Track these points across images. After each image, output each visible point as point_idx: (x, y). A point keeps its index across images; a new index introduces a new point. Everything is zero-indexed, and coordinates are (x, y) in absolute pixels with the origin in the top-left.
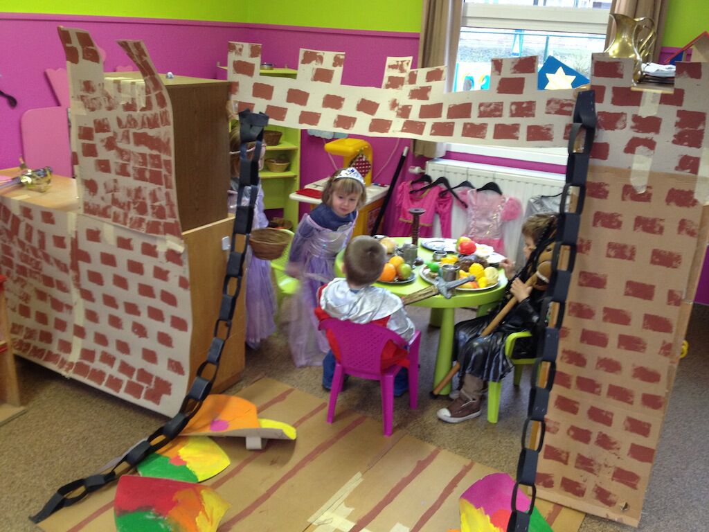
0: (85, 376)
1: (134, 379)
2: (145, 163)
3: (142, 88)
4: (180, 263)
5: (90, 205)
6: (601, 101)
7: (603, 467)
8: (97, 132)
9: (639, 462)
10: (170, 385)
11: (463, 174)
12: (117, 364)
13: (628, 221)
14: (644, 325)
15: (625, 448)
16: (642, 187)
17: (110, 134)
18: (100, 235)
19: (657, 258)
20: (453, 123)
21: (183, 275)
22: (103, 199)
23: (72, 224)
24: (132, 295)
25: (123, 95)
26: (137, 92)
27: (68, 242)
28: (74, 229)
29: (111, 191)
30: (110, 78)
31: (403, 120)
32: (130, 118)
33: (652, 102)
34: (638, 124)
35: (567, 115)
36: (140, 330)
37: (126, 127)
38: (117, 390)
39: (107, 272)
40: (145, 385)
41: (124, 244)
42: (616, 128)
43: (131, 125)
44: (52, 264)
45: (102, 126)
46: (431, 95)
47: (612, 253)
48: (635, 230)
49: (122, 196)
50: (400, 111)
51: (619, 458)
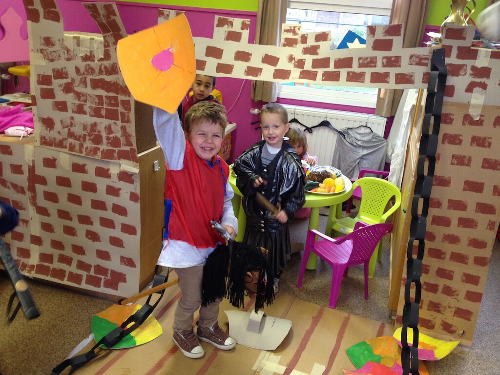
0: (47, 275)
1: (92, 273)
2: (101, 103)
3: (101, 43)
4: (132, 182)
5: (47, 138)
6: (449, 56)
7: (447, 308)
8: (55, 78)
9: (472, 303)
10: (125, 275)
11: (292, 114)
12: (74, 263)
13: (466, 140)
14: (476, 210)
15: (462, 295)
16: (477, 116)
17: (69, 80)
18: (56, 162)
19: (486, 164)
20: (340, 72)
21: (134, 191)
22: (59, 133)
23: (30, 154)
24: (86, 208)
25: (81, 48)
26: (95, 46)
27: (25, 169)
28: (31, 158)
29: (68, 127)
30: (69, 35)
31: (299, 70)
32: (88, 67)
33: (485, 57)
34: (475, 72)
35: (424, 66)
36: (93, 236)
37: (83, 74)
38: (79, 282)
39: (62, 193)
40: (103, 277)
41: (78, 168)
42: (460, 75)
43: (89, 73)
44: (8, 188)
45: (60, 74)
46: (320, 51)
47: (455, 162)
48: (471, 145)
49: (78, 130)
50: (296, 64)
51: (458, 301)
